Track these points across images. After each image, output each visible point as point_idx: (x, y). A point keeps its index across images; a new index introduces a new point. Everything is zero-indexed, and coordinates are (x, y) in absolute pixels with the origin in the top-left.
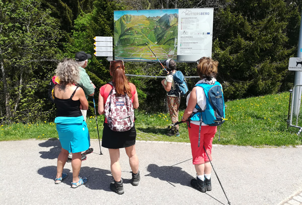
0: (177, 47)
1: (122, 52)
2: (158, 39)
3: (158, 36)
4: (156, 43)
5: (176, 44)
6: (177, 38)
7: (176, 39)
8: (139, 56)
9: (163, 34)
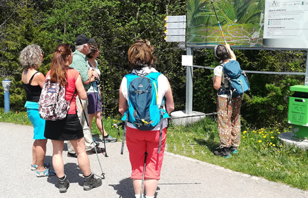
0: (263, 26)
1: (194, 36)
2: (238, 16)
3: (238, 11)
4: (236, 21)
5: (263, 22)
6: (264, 13)
7: (262, 14)
8: (214, 40)
9: (245, 7)
